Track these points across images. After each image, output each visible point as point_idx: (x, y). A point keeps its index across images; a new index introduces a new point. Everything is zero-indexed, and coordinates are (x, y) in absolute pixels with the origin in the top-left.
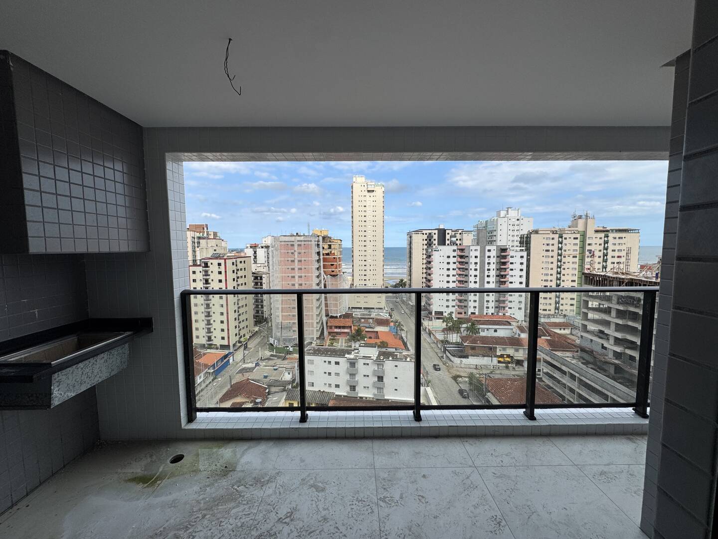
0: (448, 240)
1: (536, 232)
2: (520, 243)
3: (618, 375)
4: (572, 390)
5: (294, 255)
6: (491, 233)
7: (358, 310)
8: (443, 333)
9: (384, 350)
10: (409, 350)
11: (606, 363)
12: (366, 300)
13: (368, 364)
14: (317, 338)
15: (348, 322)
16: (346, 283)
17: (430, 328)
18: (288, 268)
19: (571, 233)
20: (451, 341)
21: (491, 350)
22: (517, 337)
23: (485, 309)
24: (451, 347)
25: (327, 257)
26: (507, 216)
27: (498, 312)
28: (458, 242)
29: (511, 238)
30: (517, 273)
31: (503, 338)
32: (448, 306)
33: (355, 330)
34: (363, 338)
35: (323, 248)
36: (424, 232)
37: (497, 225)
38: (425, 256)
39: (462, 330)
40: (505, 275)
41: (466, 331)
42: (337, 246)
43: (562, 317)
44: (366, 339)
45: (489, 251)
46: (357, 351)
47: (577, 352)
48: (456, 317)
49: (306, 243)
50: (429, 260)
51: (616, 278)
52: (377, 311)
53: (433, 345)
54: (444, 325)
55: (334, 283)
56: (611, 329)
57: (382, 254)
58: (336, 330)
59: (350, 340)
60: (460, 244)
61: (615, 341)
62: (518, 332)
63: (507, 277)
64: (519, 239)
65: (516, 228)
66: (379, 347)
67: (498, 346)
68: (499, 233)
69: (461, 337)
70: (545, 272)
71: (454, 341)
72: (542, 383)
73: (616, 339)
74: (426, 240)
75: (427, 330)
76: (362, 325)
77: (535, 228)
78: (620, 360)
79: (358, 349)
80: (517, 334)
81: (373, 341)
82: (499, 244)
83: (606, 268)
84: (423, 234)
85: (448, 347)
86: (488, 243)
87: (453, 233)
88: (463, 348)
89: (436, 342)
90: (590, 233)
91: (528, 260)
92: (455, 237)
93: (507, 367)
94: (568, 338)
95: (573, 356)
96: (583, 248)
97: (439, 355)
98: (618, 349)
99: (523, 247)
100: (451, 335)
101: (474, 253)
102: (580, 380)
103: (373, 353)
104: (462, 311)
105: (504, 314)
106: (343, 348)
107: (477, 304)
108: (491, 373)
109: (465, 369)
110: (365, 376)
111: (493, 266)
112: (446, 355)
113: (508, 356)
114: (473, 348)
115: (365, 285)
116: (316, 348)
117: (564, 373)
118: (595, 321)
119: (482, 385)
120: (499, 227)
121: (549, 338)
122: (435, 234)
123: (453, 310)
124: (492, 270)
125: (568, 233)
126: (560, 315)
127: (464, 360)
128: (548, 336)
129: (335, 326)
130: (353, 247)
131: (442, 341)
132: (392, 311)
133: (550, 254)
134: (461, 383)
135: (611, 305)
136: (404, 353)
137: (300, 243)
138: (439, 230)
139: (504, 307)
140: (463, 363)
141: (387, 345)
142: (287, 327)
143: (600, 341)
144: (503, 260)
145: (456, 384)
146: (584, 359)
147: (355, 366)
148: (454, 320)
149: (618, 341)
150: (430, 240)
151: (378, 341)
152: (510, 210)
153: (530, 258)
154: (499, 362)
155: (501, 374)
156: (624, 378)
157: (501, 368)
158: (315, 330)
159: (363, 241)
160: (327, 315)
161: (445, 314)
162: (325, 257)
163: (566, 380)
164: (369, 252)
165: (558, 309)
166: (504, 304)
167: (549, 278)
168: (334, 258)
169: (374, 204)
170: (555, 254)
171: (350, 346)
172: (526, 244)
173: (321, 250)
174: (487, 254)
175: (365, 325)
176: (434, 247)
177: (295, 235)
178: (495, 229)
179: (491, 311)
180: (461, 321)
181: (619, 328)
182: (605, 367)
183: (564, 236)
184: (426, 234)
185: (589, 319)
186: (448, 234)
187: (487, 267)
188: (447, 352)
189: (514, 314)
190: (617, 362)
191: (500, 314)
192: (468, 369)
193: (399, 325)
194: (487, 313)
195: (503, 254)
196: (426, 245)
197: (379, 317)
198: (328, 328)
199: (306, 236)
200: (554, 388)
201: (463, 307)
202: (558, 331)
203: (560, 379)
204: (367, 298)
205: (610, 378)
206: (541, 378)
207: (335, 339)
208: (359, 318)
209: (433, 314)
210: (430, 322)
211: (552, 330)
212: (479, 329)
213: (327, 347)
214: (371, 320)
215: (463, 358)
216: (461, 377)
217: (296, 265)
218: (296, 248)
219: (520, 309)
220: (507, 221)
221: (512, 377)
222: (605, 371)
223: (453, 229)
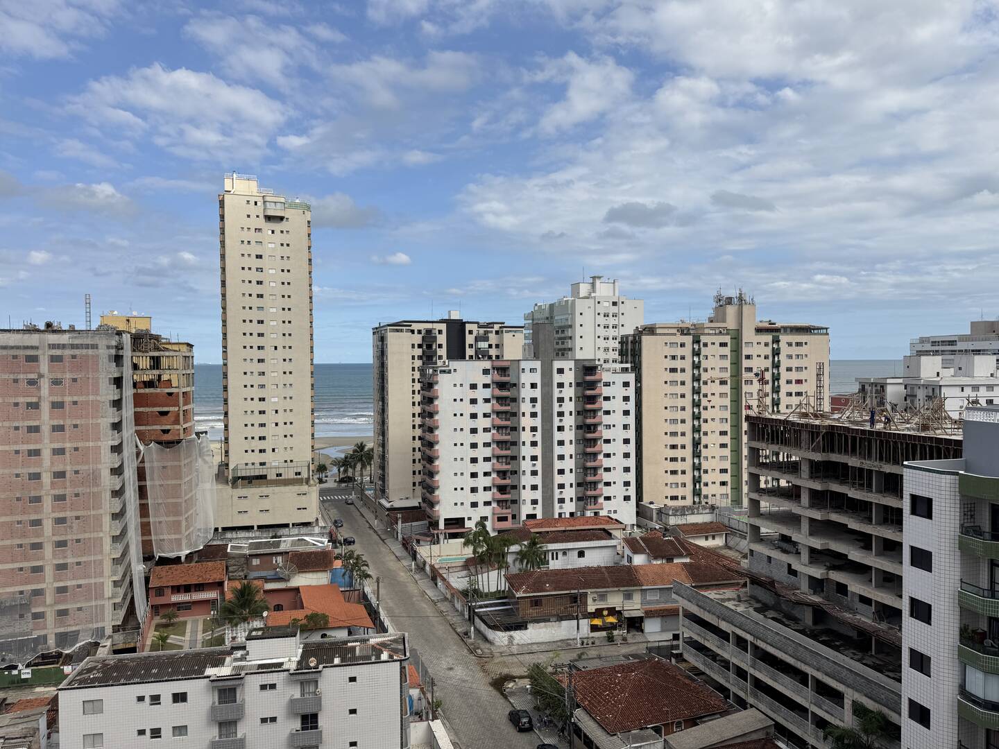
0: (471, 346)
1: (651, 330)
2: (621, 353)
3: (819, 627)
4: (741, 674)
5: (39, 389)
6: (563, 332)
7: (242, 534)
8: (464, 573)
9: (316, 638)
10: (385, 630)
11: (800, 603)
12: (265, 504)
13: (273, 686)
14: (116, 629)
15: (213, 570)
16: (206, 462)
17: (436, 562)
18: (17, 428)
19: (715, 334)
20: (486, 590)
21: (576, 602)
22: (627, 564)
23: (557, 505)
24: (486, 606)
25: (147, 390)
26: (593, 295)
27: (584, 509)
28: (493, 352)
29: (602, 343)
30: (617, 419)
31: (597, 570)
32: (474, 505)
33: (234, 590)
34: (256, 614)
35: (135, 367)
36: (415, 327)
37: (573, 314)
38: (418, 386)
39: (510, 559)
40: (595, 426)
41: (517, 563)
42: (178, 363)
43: (707, 511)
44: (265, 614)
45: (561, 371)
46: (239, 654)
47: (745, 585)
48: (494, 530)
49: (77, 352)
50: (427, 394)
51: (807, 425)
52: (295, 531)
53: (444, 607)
54: (469, 552)
55: (169, 464)
56: (803, 531)
57: (309, 381)
58: (176, 598)
59: (217, 622)
60: (497, 357)
61: (811, 557)
62: (628, 552)
63: (599, 428)
64: (617, 346)
65: (611, 321)
66: (305, 629)
67: (589, 591)
68: (578, 331)
69: (508, 578)
70: (670, 415)
71: (493, 589)
72: (682, 666)
73: (812, 551)
74: (420, 346)
75: (428, 568)
76: (253, 575)
77: (648, 322)
78: (822, 595)
79: (244, 648)
80: (626, 557)
81: (284, 618)
82: (579, 355)
83: (778, 405)
84: (413, 332)
85: (481, 607)
86: (557, 354)
87: (482, 331)
88: (514, 604)
89: (449, 596)
90: (748, 335)
91: (639, 392)
92: (485, 339)
93: (610, 639)
94: (723, 557)
95: (739, 596)
96: (736, 363)
97: (459, 630)
98: (817, 572)
99: (627, 362)
100: (485, 575)
101: (529, 375)
102: (756, 648)
103: (288, 651)
104: (506, 512)
105: (596, 514)
106: (199, 648)
107: (538, 495)
108: (580, 656)
109: (521, 658)
110: (264, 720)
111: (569, 407)
112: (475, 627)
113: (612, 611)
114: (536, 602)
115: (262, 464)
116: (113, 659)
117: (724, 636)
118: (774, 517)
119: (561, 692)
120: (578, 320)
121: (687, 560)
122: (440, 332)
123: (487, 511)
124: (567, 414)
125: (709, 334)
126: (704, 508)
127: (518, 636)
128: (686, 556)
129: (173, 587)
130: (225, 365)
131: (465, 593)
132: (337, 527)
133: (679, 377)
134: (513, 694)
135: (798, 482)
136: (372, 641)
137: (58, 352)
138: (449, 322)
139: (596, 498)
140: (515, 642)
141: (327, 622)
142: (12, 607)
143: (785, 558)
144: (589, 393)
145: (502, 701)
146: (758, 601)
147: (235, 697)
148: (490, 538)
149: (816, 556)
150: (429, 347)
151: (299, 615)
152: (598, 282)
153: (641, 387)
154: (594, 628)
155: (600, 658)
156: (829, 632)
157: (597, 643)
158: (108, 606)
159: (255, 348)
160: (148, 558)
161: (468, 524)
162: (141, 391)
163: (729, 652)
164: (273, 376)
165: (699, 495)
166: (595, 490)
167: (679, 428)
168: (170, 394)
169: (286, 251)
170: (687, 377)
171: (220, 641)
172: (633, 355)
173: (127, 371)
174: (557, 378)
175: (263, 574)
176: (440, 363)
177: (42, 327)
178: (570, 324)
179: (569, 507)
180: (506, 537)
181: (817, 528)
182: (796, 613)
183: (703, 339)
184: (419, 332)
185: (762, 515)
186: (471, 332)
187: (556, 408)
188: (477, 620)
189: (615, 512)
190: (816, 599)
191: (589, 514)
192: (527, 657)
193: (356, 564)
194: (560, 514)
195: (588, 378)
196: (420, 358)
197: (301, 549)
198: (152, 593)
199: (79, 332)
200: (708, 672)
201: (509, 503)
202: (702, 543)
203: (719, 651)
204: (266, 501)
205: (807, 636)
206: (681, 655)
207: (172, 625)
208: (244, 556)
209: (442, 525)
210: (435, 548)
211: (692, 541)
212: (546, 552)
213: (146, 653)
214: (280, 559)
215: (516, 629)
216: (510, 678)
217: (46, 418)
218: (44, 366)
219: (627, 498)
220: (592, 306)
221: (623, 662)
222: (796, 620)
223: (482, 321)
